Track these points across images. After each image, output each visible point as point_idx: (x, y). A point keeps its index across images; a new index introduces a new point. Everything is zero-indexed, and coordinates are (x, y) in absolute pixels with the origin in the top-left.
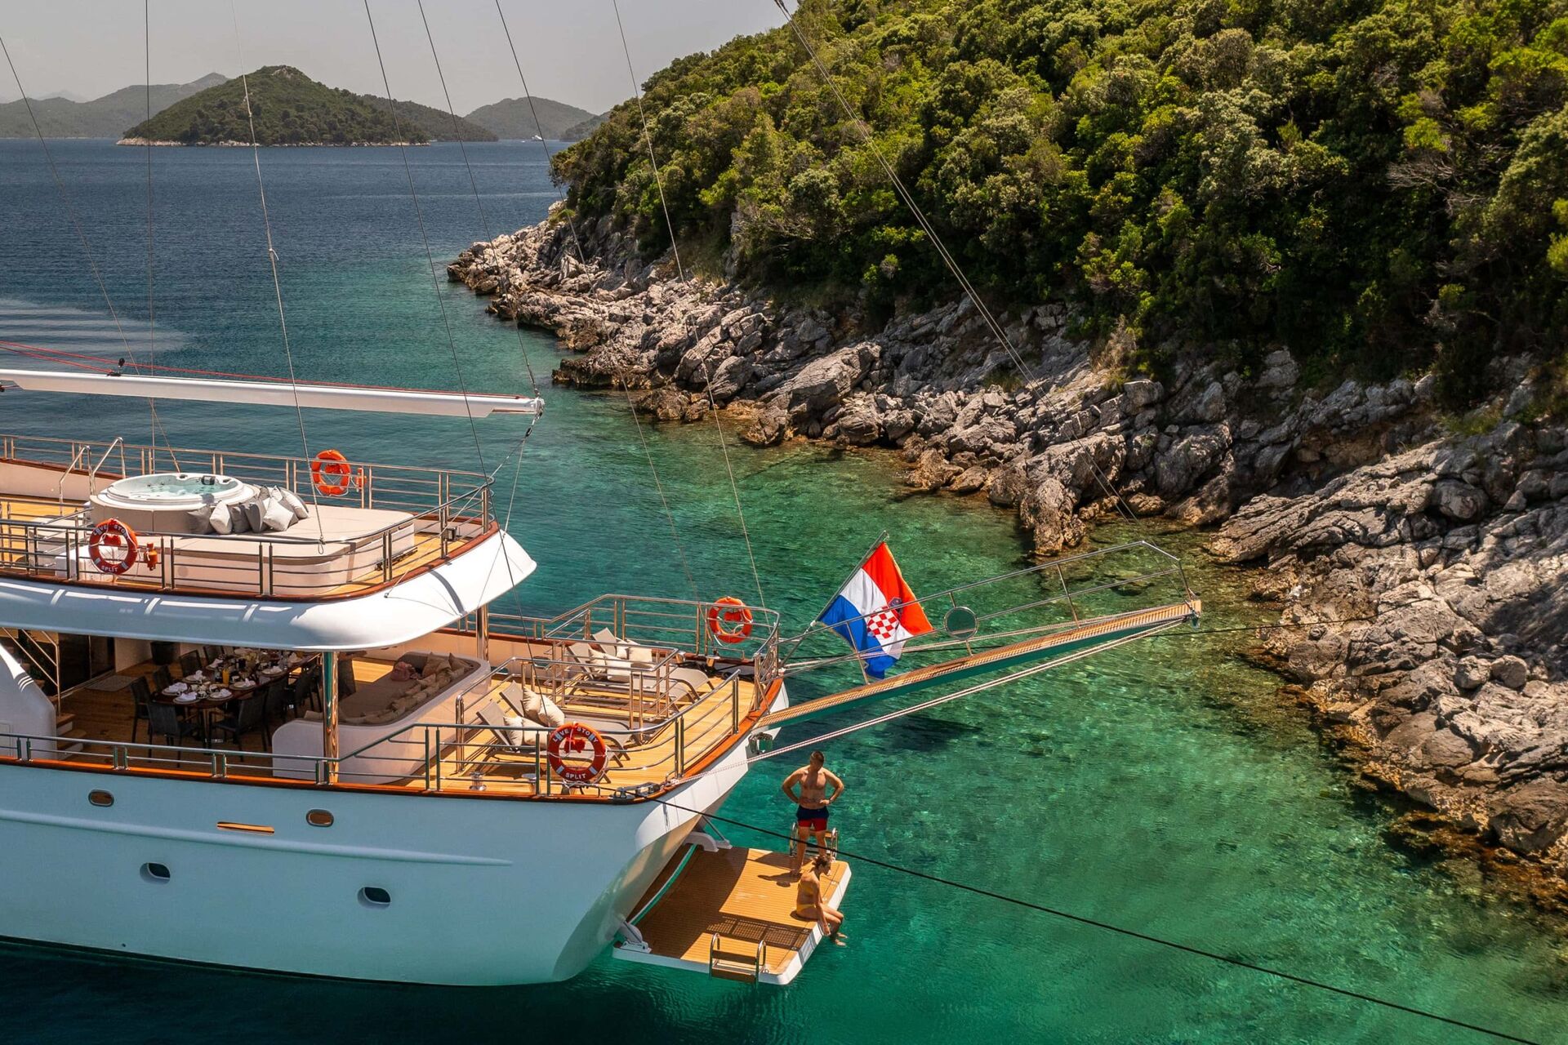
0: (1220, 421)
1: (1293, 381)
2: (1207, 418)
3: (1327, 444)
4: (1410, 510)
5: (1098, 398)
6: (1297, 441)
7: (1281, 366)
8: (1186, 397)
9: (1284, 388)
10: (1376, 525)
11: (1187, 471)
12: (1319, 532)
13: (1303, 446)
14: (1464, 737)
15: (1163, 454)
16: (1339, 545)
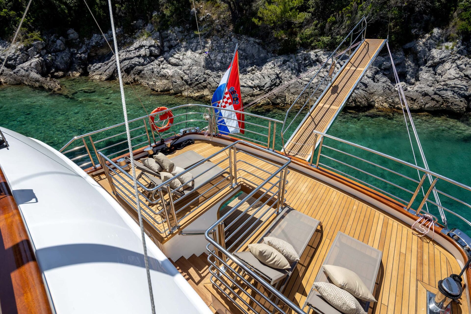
0: (65, 50)
1: (78, 37)
2: (61, 49)
3: (96, 51)
4: (148, 55)
5: (25, 49)
6: (89, 51)
7: (73, 34)
8: (51, 45)
9: (76, 39)
10: (142, 60)
11: (65, 63)
12: (127, 66)
13: (90, 52)
14: (247, 87)
15: (55, 61)
16: (134, 67)
